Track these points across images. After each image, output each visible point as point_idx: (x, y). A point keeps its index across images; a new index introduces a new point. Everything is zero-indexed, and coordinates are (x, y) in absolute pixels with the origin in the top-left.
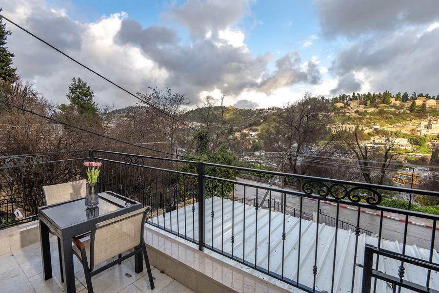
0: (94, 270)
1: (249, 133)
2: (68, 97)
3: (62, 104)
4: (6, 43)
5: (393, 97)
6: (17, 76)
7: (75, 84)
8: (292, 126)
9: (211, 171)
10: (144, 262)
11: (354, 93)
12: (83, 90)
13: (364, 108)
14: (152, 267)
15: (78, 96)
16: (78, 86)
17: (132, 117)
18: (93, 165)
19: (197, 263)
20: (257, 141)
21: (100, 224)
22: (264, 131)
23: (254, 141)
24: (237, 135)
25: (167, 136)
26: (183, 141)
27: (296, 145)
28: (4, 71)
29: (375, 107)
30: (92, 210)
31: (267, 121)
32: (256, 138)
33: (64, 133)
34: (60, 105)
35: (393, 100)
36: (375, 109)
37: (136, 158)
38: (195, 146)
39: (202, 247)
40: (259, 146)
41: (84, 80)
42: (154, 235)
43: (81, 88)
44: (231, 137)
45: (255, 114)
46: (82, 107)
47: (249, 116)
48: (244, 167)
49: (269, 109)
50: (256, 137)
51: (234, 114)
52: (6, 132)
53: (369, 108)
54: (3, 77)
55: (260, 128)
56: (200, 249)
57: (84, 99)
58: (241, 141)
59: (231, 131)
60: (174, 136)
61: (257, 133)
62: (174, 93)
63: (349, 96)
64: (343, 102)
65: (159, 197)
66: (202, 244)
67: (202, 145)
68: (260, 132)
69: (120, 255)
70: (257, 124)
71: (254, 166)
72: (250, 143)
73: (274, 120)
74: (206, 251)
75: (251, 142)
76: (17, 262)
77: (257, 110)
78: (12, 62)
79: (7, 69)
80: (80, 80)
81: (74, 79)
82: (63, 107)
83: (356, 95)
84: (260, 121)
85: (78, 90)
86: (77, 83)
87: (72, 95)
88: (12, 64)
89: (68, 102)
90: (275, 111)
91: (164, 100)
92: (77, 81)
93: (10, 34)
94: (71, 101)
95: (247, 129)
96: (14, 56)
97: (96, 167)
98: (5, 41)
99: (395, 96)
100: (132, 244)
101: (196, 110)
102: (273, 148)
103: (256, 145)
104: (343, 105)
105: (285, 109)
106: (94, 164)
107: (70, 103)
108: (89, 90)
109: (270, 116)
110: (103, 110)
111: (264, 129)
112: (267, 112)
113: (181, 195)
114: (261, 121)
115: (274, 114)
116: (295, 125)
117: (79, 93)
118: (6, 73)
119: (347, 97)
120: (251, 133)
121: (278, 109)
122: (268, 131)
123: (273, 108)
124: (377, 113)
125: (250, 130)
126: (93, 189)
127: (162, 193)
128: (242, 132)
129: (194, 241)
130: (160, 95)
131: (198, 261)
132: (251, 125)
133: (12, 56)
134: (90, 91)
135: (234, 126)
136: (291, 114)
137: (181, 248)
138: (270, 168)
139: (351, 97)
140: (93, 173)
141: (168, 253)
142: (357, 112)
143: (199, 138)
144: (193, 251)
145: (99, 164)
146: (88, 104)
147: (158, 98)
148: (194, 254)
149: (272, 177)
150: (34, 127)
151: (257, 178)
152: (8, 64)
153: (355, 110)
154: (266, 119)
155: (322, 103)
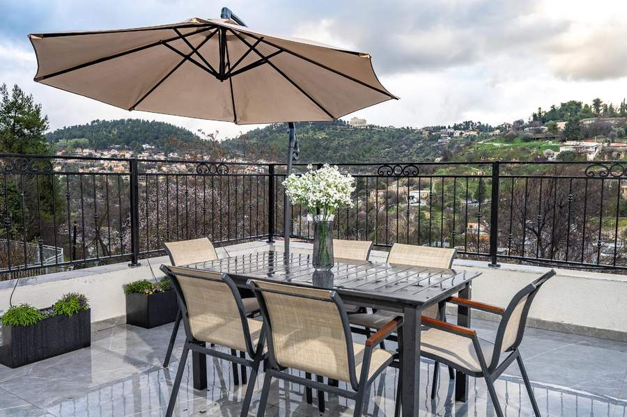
1: (405, 193)
15: (13, 127)
16: (14, 104)
23: (420, 216)
40: (432, 229)
43: (20, 108)
47: (404, 146)
50: (423, 204)
51: (364, 140)
61: (426, 192)
68: (433, 191)
77: (426, 129)
80: (18, 92)
85: (13, 114)
86: (11, 99)
90: (472, 133)
92: (11, 93)
95: (399, 182)
108: (38, 112)
114: (437, 160)
115: (468, 140)
120: (411, 193)
121: (481, 128)
123: (467, 125)
125: (409, 184)
128: (388, 189)
134: (42, 115)
154: (451, 155)
155: (596, 116)
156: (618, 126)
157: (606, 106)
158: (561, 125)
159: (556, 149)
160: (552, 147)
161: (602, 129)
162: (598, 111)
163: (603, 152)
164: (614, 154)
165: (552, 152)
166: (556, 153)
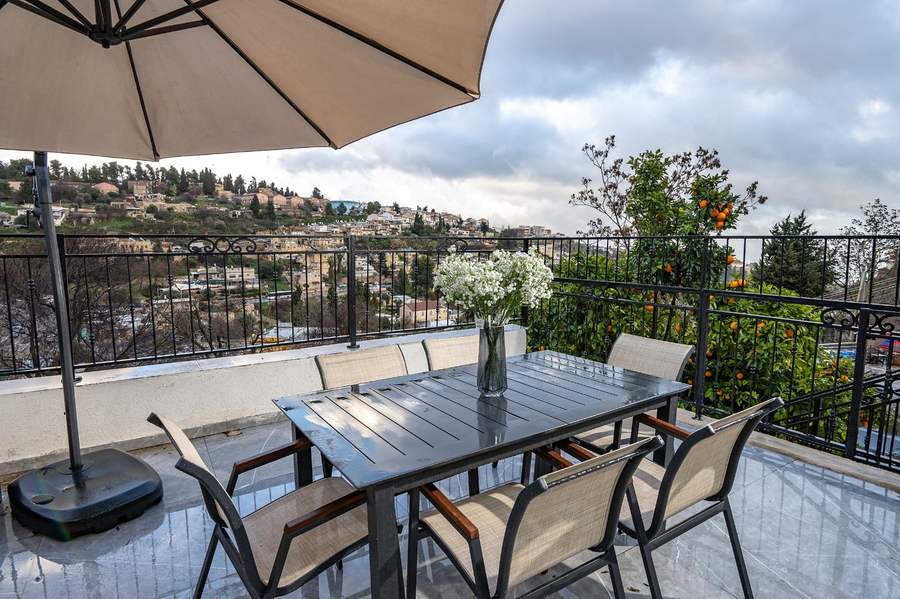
5: (220, 182)
11: (139, 164)
13: (167, 201)
29: (189, 200)
35: (220, 190)
36: (189, 205)
53: (176, 202)
63: (127, 167)
64: (114, 182)
83: (144, 168)
99: (222, 180)
104: (114, 189)
119: (121, 170)
124: (195, 215)
139: (133, 172)
142: (151, 210)
153: (147, 204)
155: (56, 179)
156: (84, 191)
157: (66, 169)
158: (16, 186)
159: (13, 212)
160: (6, 210)
161: (65, 193)
162: (58, 174)
163: (70, 218)
164: (84, 220)
165: (7, 215)
166: (13, 218)
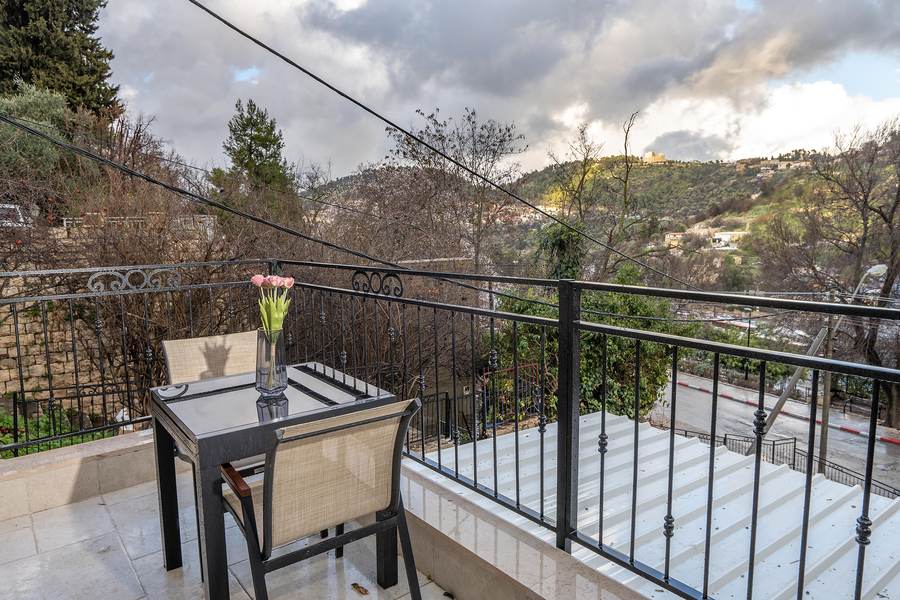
0: (275, 554)
1: (709, 235)
2: (228, 149)
3: (214, 170)
4: (97, 28)
6: (120, 104)
7: (242, 116)
8: (865, 208)
9: (589, 342)
10: (401, 560)
12: (259, 130)
14: (422, 579)
15: (250, 146)
16: (249, 120)
17: (375, 193)
18: (274, 284)
19: (550, 582)
20: (738, 259)
21: (289, 432)
22: (763, 228)
23: (728, 260)
24: (672, 239)
25: (465, 243)
26: (510, 260)
27: (879, 269)
28: (95, 94)
30: (270, 401)
31: (775, 196)
32: (734, 252)
33: (217, 234)
34: (210, 170)
37: (382, 275)
38: (544, 270)
39: (567, 540)
40: (742, 274)
41: (261, 106)
42: (429, 493)
43: (254, 125)
44: (650, 246)
45: (731, 175)
46: (257, 174)
47: (712, 184)
48: (692, 336)
49: (781, 159)
50: (733, 247)
51: (662, 178)
52: (99, 231)
54: (94, 109)
55: (747, 219)
56: (562, 545)
57: (261, 154)
58: (685, 259)
59: (652, 230)
60: (483, 245)
61: (738, 234)
62: (485, 122)
65: (442, 406)
66: (566, 532)
67: (563, 266)
68: (747, 232)
69: (340, 528)
70: (740, 206)
71: (725, 338)
72: (713, 267)
73: (799, 192)
74: (579, 552)
75: (717, 263)
76: (113, 520)
77: (741, 162)
78: (109, 72)
79: (100, 89)
80: (251, 106)
81: (238, 105)
82: (217, 176)
84: (749, 197)
85: (249, 132)
86: (246, 115)
87: (236, 146)
88: (110, 75)
89: (227, 164)
90: (803, 164)
91: (457, 143)
92: (246, 109)
93: (105, 6)
94: (234, 161)
95: (703, 224)
96: (113, 57)
97: (281, 289)
98: (96, 24)
100: (370, 502)
101: (548, 170)
102: (795, 279)
103: (735, 273)
105: (842, 155)
106: (276, 280)
107: (231, 165)
108: (273, 128)
109: (786, 181)
110: (304, 179)
111: (762, 221)
112: (774, 167)
113: (503, 408)
114: (754, 197)
115: (798, 173)
116: (875, 204)
117: (252, 138)
118: (98, 98)
120: (717, 236)
121: (815, 158)
122: (778, 228)
123: (798, 155)
125: (715, 225)
126: (273, 347)
127: (451, 396)
128: (688, 231)
129: (541, 521)
130: (446, 132)
131: (554, 578)
132: (717, 211)
133: (110, 56)
134: (276, 132)
135: (662, 215)
136: (865, 167)
137: (503, 536)
138: (781, 346)
140: (273, 305)
141: (466, 542)
143: (554, 245)
144: (537, 548)
145: (288, 282)
146: (270, 165)
147: (442, 139)
148: (541, 558)
149: (786, 374)
150: (154, 219)
151: (735, 373)
152: (102, 78)
154: (773, 189)
